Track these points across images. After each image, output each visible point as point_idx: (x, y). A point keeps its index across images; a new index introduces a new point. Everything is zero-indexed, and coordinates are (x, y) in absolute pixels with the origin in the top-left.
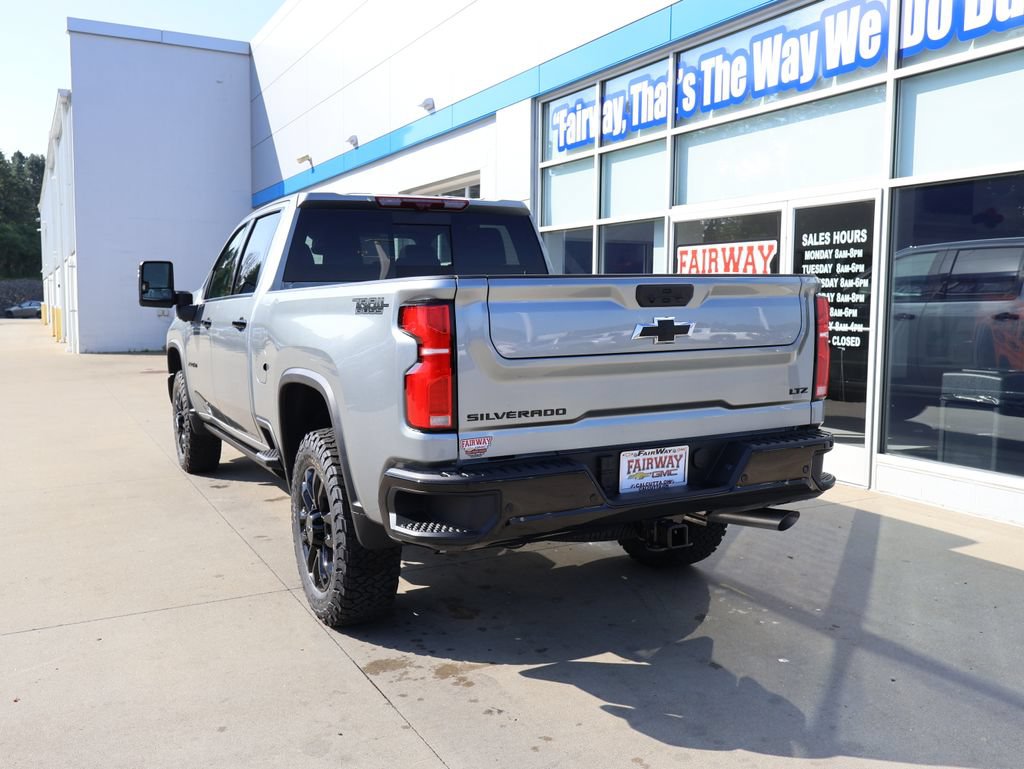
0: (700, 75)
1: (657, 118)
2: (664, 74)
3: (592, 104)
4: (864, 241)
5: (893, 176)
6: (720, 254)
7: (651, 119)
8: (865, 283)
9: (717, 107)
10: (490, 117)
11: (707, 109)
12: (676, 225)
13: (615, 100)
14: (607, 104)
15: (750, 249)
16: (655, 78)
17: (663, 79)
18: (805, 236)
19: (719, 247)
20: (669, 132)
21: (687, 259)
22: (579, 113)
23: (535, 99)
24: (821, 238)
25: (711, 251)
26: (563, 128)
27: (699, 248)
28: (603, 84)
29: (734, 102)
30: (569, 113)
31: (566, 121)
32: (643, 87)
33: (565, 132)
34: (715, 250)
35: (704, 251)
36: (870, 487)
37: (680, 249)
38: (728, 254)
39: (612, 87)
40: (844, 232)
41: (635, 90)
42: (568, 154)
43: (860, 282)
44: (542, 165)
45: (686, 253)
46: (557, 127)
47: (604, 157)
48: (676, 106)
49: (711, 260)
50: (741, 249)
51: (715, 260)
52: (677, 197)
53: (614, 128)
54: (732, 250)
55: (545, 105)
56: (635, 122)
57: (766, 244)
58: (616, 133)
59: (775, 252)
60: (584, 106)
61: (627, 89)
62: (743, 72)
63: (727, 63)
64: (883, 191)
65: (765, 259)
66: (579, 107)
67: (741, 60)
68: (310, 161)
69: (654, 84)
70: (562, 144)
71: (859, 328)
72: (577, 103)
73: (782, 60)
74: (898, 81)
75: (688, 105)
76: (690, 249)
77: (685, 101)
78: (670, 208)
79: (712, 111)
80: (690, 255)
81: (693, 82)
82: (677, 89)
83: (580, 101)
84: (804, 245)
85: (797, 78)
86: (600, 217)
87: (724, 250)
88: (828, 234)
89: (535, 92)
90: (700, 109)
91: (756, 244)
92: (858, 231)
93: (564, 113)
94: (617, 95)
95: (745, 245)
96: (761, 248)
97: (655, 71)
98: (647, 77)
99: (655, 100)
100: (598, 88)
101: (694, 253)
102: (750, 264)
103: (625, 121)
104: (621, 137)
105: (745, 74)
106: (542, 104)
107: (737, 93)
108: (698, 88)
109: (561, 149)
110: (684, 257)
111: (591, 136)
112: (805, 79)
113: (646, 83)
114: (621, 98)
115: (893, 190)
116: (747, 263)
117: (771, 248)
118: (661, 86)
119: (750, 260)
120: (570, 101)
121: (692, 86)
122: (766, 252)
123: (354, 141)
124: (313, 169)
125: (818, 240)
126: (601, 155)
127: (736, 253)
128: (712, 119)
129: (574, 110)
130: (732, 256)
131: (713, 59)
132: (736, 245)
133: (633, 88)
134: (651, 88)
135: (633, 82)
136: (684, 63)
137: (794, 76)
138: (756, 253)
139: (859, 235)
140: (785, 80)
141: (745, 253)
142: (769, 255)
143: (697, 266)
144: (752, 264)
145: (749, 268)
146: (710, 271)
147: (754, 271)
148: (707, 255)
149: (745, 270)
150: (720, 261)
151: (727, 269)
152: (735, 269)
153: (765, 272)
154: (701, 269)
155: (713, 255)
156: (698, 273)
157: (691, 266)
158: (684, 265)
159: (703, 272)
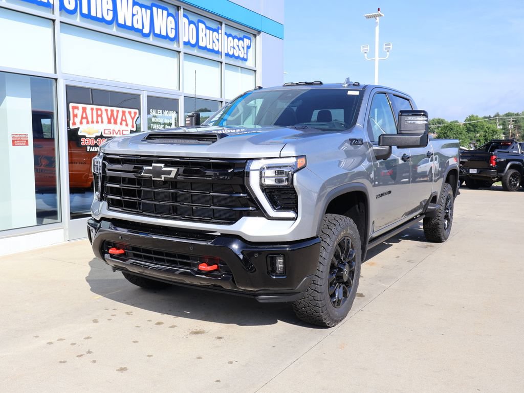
6: (104, 113)
15: (124, 113)
18: (152, 110)
19: (103, 108)
21: (79, 112)
25: (97, 110)
27: (88, 107)
29: (105, 22)
34: (100, 110)
35: (92, 109)
37: (72, 105)
38: (109, 113)
45: (77, 108)
49: (98, 116)
50: (118, 112)
51: (101, 116)
57: (133, 111)
59: (137, 116)
65: (133, 119)
76: (81, 106)
79: (96, 21)
80: (81, 110)
87: (107, 110)
88: (161, 111)
91: (127, 110)
95: (121, 110)
96: (130, 113)
101: (85, 109)
102: (124, 120)
105: (112, 9)
107: (107, 18)
110: (76, 111)
116: (122, 120)
117: (135, 113)
119: (124, 118)
122: (133, 115)
125: (157, 113)
127: (115, 113)
130: (112, 115)
132: (115, 109)
138: (127, 115)
141: (120, 114)
142: (135, 117)
143: (86, 118)
144: (126, 120)
145: (124, 123)
146: (97, 122)
147: (127, 125)
148: (95, 112)
149: (121, 124)
150: (104, 116)
151: (109, 122)
152: (115, 123)
153: (133, 127)
154: (90, 120)
155: (99, 113)
156: (88, 122)
157: (82, 118)
158: (75, 116)
159: (93, 122)
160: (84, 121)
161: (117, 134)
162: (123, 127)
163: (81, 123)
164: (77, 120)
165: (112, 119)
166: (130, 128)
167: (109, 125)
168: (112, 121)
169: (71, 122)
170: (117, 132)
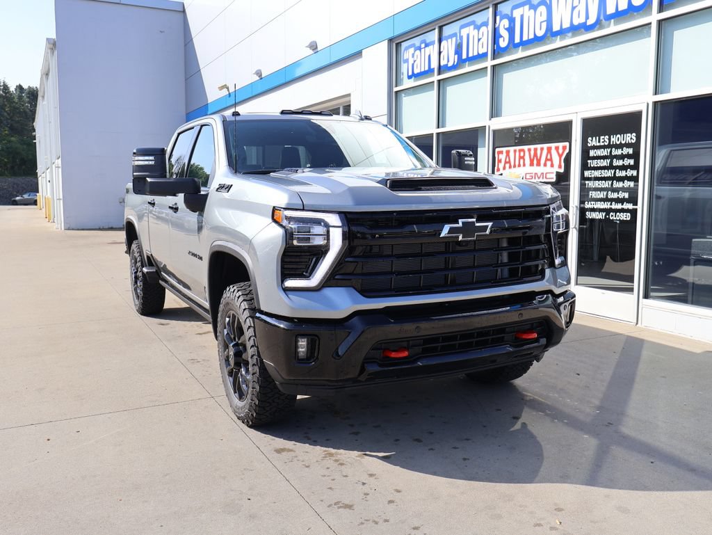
0: (512, 20)
1: (480, 53)
2: (486, 20)
3: (433, 43)
4: (633, 142)
5: (656, 93)
6: (527, 153)
7: (476, 54)
8: (635, 173)
9: (524, 44)
10: (358, 54)
11: (516, 46)
12: (495, 132)
13: (450, 40)
14: (444, 43)
15: (549, 149)
16: (479, 22)
17: (485, 24)
18: (590, 138)
19: (526, 148)
20: (489, 63)
21: (503, 157)
22: (423, 50)
23: (391, 41)
24: (602, 140)
25: (520, 151)
26: (411, 62)
27: (512, 149)
28: (441, 28)
29: (537, 40)
30: (415, 51)
31: (413, 57)
32: (470, 30)
33: (413, 65)
34: (523, 150)
35: (515, 151)
36: (637, 324)
37: (497, 150)
38: (532, 153)
39: (447, 31)
40: (619, 136)
41: (464, 32)
42: (415, 81)
43: (631, 173)
44: (395, 89)
45: (502, 152)
46: (407, 61)
47: (441, 83)
48: (494, 44)
49: (520, 157)
50: (542, 149)
51: (523, 158)
52: (495, 112)
53: (448, 61)
54: (536, 150)
55: (398, 45)
56: (464, 56)
57: (561, 145)
58: (450, 64)
59: (567, 151)
60: (427, 45)
61: (458, 32)
62: (544, 17)
63: (532, 11)
64: (648, 104)
65: (560, 156)
66: (423, 46)
67: (542, 9)
68: (228, 88)
69: (478, 28)
70: (410, 73)
71: (630, 206)
72: (421, 43)
73: (573, 8)
74: (660, 22)
75: (503, 43)
76: (504, 149)
77: (501, 40)
78: (490, 120)
79: (520, 48)
80: (505, 154)
81: (507, 26)
82: (495, 31)
83: (424, 41)
84: (589, 145)
85: (584, 21)
86: (438, 127)
87: (529, 150)
88: (607, 137)
89: (391, 35)
90: (513, 45)
91: (553, 145)
92: (629, 135)
93: (412, 50)
94: (451, 37)
95: (545, 146)
96: (557, 148)
97: (479, 18)
98: (473, 23)
99: (479, 40)
100: (437, 31)
101: (508, 152)
102: (548, 160)
103: (456, 56)
104: (454, 67)
105: (546, 19)
106: (395, 44)
107: (540, 33)
108: (511, 30)
109: (409, 77)
110: (501, 156)
111: (432, 67)
112: (590, 22)
113: (472, 27)
114: (454, 39)
115: (655, 103)
116: (547, 159)
117: (564, 148)
118: (484, 29)
119: (549, 157)
120: (417, 41)
121: (506, 29)
122: (561, 151)
123: (259, 73)
124: (229, 94)
125: (599, 142)
126: (439, 81)
127: (539, 152)
128: (520, 53)
129: (420, 49)
130: (535, 155)
131: (522, 8)
133: (463, 31)
134: (476, 31)
135: (463, 27)
136: (501, 12)
137: (582, 20)
138: (554, 152)
139: (630, 138)
140: (576, 23)
141: (545, 152)
142: (563, 153)
143: (509, 162)
144: (551, 160)
145: (549, 163)
146: (519, 166)
147: (552, 165)
148: (517, 154)
149: (545, 165)
150: (527, 158)
151: (532, 164)
152: (538, 164)
153: (560, 167)
154: (512, 164)
155: (522, 154)
156: (510, 167)
157: (506, 162)
158: (500, 161)
159: (515, 166)
160: (507, 165)
161: (539, 178)
162: (548, 169)
163: (504, 168)
164: (501, 166)
165: (535, 161)
166: (556, 169)
167: (532, 167)
168: (535, 162)
169: (496, 168)
170: (539, 176)
